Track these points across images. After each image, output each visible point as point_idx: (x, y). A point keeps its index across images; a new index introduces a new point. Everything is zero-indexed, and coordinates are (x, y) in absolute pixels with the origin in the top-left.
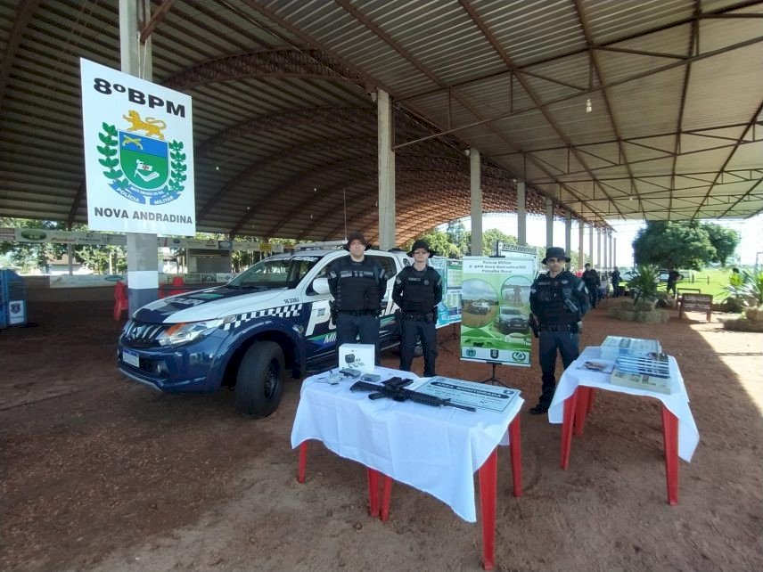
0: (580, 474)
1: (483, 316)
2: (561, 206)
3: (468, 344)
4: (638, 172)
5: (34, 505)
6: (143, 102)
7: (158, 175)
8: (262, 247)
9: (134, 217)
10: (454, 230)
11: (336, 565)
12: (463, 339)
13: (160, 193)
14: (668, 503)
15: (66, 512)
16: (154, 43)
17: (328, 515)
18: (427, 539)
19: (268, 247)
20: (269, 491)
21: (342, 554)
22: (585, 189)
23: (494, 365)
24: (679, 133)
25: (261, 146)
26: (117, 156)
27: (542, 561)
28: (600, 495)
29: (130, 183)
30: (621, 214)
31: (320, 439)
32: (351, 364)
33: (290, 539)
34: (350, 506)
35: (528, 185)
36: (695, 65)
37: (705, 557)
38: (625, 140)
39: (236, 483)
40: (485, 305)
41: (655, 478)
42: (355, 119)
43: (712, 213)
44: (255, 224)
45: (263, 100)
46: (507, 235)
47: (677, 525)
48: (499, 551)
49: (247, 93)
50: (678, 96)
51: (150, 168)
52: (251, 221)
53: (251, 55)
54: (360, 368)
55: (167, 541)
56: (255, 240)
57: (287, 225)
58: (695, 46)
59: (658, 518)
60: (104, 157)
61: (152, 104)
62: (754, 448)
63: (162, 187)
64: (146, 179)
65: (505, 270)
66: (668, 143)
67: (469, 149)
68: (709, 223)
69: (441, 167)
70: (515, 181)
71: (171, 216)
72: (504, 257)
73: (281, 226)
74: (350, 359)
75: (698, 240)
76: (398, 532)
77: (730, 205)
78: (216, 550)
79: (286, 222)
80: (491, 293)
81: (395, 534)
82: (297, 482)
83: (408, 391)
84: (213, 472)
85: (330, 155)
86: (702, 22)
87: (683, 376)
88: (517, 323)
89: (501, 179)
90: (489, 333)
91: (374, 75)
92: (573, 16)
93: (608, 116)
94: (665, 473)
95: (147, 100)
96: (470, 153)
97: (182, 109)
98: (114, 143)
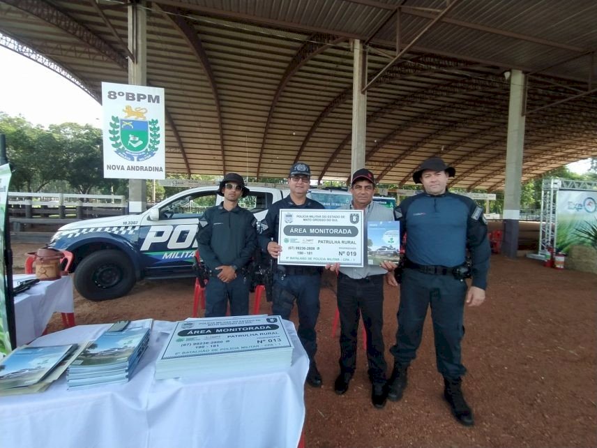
6: (134, 99)
7: (142, 142)
9: (128, 169)
13: (143, 154)
26: (119, 134)
29: (126, 149)
51: (137, 139)
60: (112, 136)
61: (139, 99)
63: (144, 150)
64: (135, 146)
67: (509, 71)
71: (149, 167)
95: (136, 97)
96: (510, 76)
97: (157, 97)
98: (118, 127)
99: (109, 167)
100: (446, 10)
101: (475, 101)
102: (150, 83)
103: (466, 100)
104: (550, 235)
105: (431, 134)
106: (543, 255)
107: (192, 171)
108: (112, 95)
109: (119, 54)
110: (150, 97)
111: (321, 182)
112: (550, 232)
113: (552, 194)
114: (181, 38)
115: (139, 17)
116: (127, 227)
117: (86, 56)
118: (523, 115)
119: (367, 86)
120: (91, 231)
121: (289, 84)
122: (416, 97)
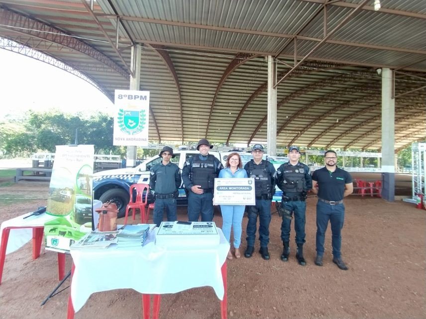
3: (53, 233)
7: (135, 124)
9: (127, 140)
13: (136, 130)
26: (123, 119)
29: (126, 128)
40: (68, 194)
51: (133, 122)
61: (135, 98)
63: (137, 128)
64: (131, 126)
71: (139, 139)
90: (70, 221)
95: (133, 97)
96: (382, 71)
97: (146, 97)
98: (122, 115)
99: (116, 139)
100: (324, 40)
101: (361, 86)
102: (142, 88)
103: (355, 86)
104: (421, 185)
105: (330, 110)
106: (416, 200)
107: (162, 138)
108: (121, 97)
109: (121, 67)
110: (141, 96)
111: (250, 145)
112: (421, 182)
113: (420, 154)
114: (158, 56)
115: (137, 52)
116: (127, 175)
117: (102, 69)
118: (392, 98)
119: (276, 84)
120: (108, 177)
121: (227, 80)
122: (317, 85)
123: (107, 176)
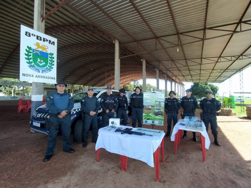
0: (180, 155)
1: (150, 111)
2: (169, 77)
3: (145, 119)
4: (190, 68)
5: (6, 174)
6: (41, 40)
7: (45, 63)
8: (71, 88)
9: (36, 77)
10: (136, 84)
11: (113, 184)
12: (144, 117)
13: (45, 69)
14: (203, 161)
15: (19, 174)
16: (46, 22)
17: (108, 170)
18: (139, 175)
19: (73, 88)
20: (88, 165)
21: (114, 181)
22: (176, 73)
23: (153, 125)
24: (202, 58)
25: (74, 54)
26: (31, 57)
27: (171, 178)
28: (185, 160)
29: (35, 66)
30: (186, 80)
31: (104, 148)
32: (113, 125)
33: (98, 177)
34: (114, 167)
35: (160, 71)
36: (205, 41)
37: (213, 174)
38: (187, 59)
39: (77, 163)
40: (150, 107)
41: (199, 155)
42: (106, 48)
43: (211, 81)
44: (70, 80)
45: (75, 39)
46: (152, 86)
47: (206, 167)
48: (160, 176)
49: (69, 37)
50: (201, 48)
51: (42, 61)
52: (68, 79)
53: (72, 25)
54: (116, 126)
55: (58, 181)
56: (69, 85)
57: (80, 80)
58: (205, 36)
59: (201, 166)
60: (27, 57)
62: (224, 147)
63: (46, 67)
64: (41, 65)
65: (156, 96)
66: (199, 61)
67: (142, 59)
68: (210, 84)
69: (132, 64)
70: (156, 69)
71: (48, 77)
72: (156, 93)
73: (79, 81)
74: (113, 123)
75: (208, 89)
76: (130, 174)
77: (216, 79)
78: (75, 182)
79: (80, 79)
80: (152, 103)
81: (129, 174)
82: (96, 162)
83: (132, 131)
84: (68, 160)
85: (97, 58)
86: (206, 30)
87: (206, 127)
88: (160, 112)
89: (151, 68)
90: (151, 115)
91: (114, 36)
92: (173, 25)
93: (182, 52)
94: (202, 154)
97: (54, 42)
98: (31, 53)
108: (28, 34)
110: (50, 41)
123: (78, 109)
